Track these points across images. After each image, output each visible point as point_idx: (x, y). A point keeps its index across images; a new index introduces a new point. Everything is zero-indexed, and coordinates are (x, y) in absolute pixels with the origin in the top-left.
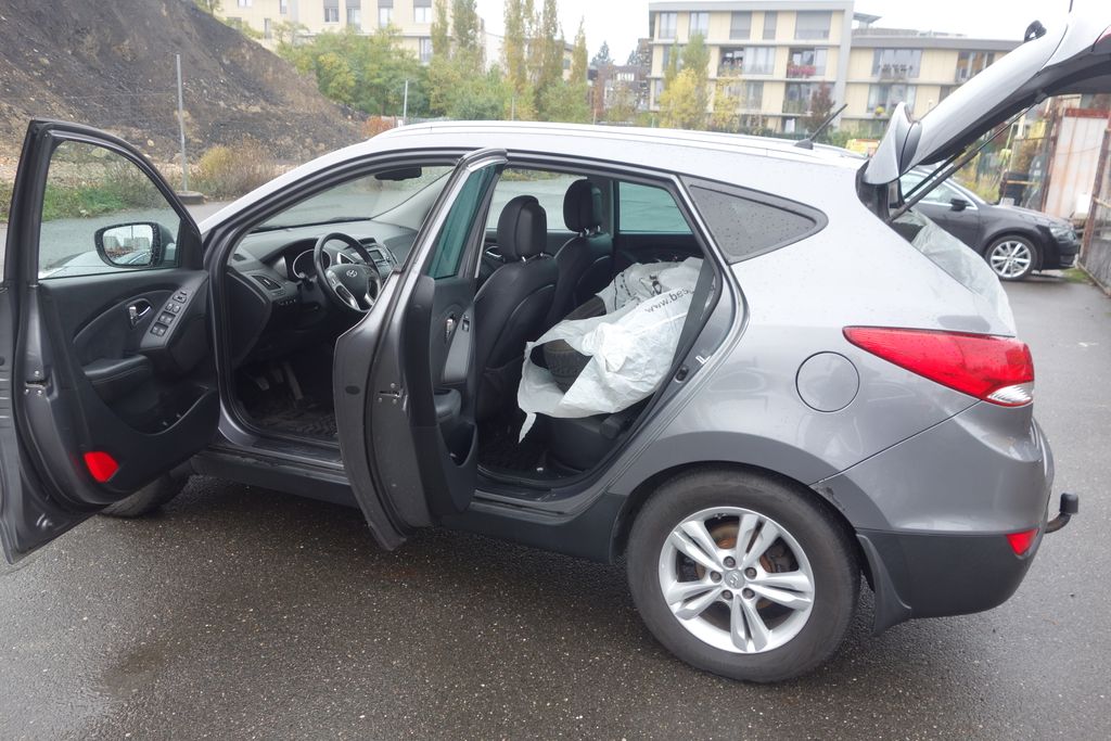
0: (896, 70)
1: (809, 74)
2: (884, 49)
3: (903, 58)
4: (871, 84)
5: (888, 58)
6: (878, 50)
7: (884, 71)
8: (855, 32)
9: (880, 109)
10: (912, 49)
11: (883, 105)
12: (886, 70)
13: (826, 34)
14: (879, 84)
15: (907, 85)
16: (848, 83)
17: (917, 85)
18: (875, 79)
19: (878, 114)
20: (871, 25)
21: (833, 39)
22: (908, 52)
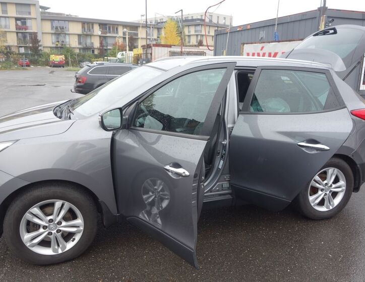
0: (60, 28)
1: (26, 29)
2: (54, 20)
3: (61, 24)
4: (52, 34)
5: (56, 24)
6: (52, 20)
7: (56, 28)
8: (42, 13)
9: (57, 43)
10: (65, 21)
11: (58, 42)
12: (57, 28)
13: (30, 13)
14: (55, 34)
15: (66, 34)
16: (43, 33)
17: (69, 34)
18: (53, 32)
19: (57, 45)
20: (46, 11)
21: (33, 16)
22: (63, 22)
